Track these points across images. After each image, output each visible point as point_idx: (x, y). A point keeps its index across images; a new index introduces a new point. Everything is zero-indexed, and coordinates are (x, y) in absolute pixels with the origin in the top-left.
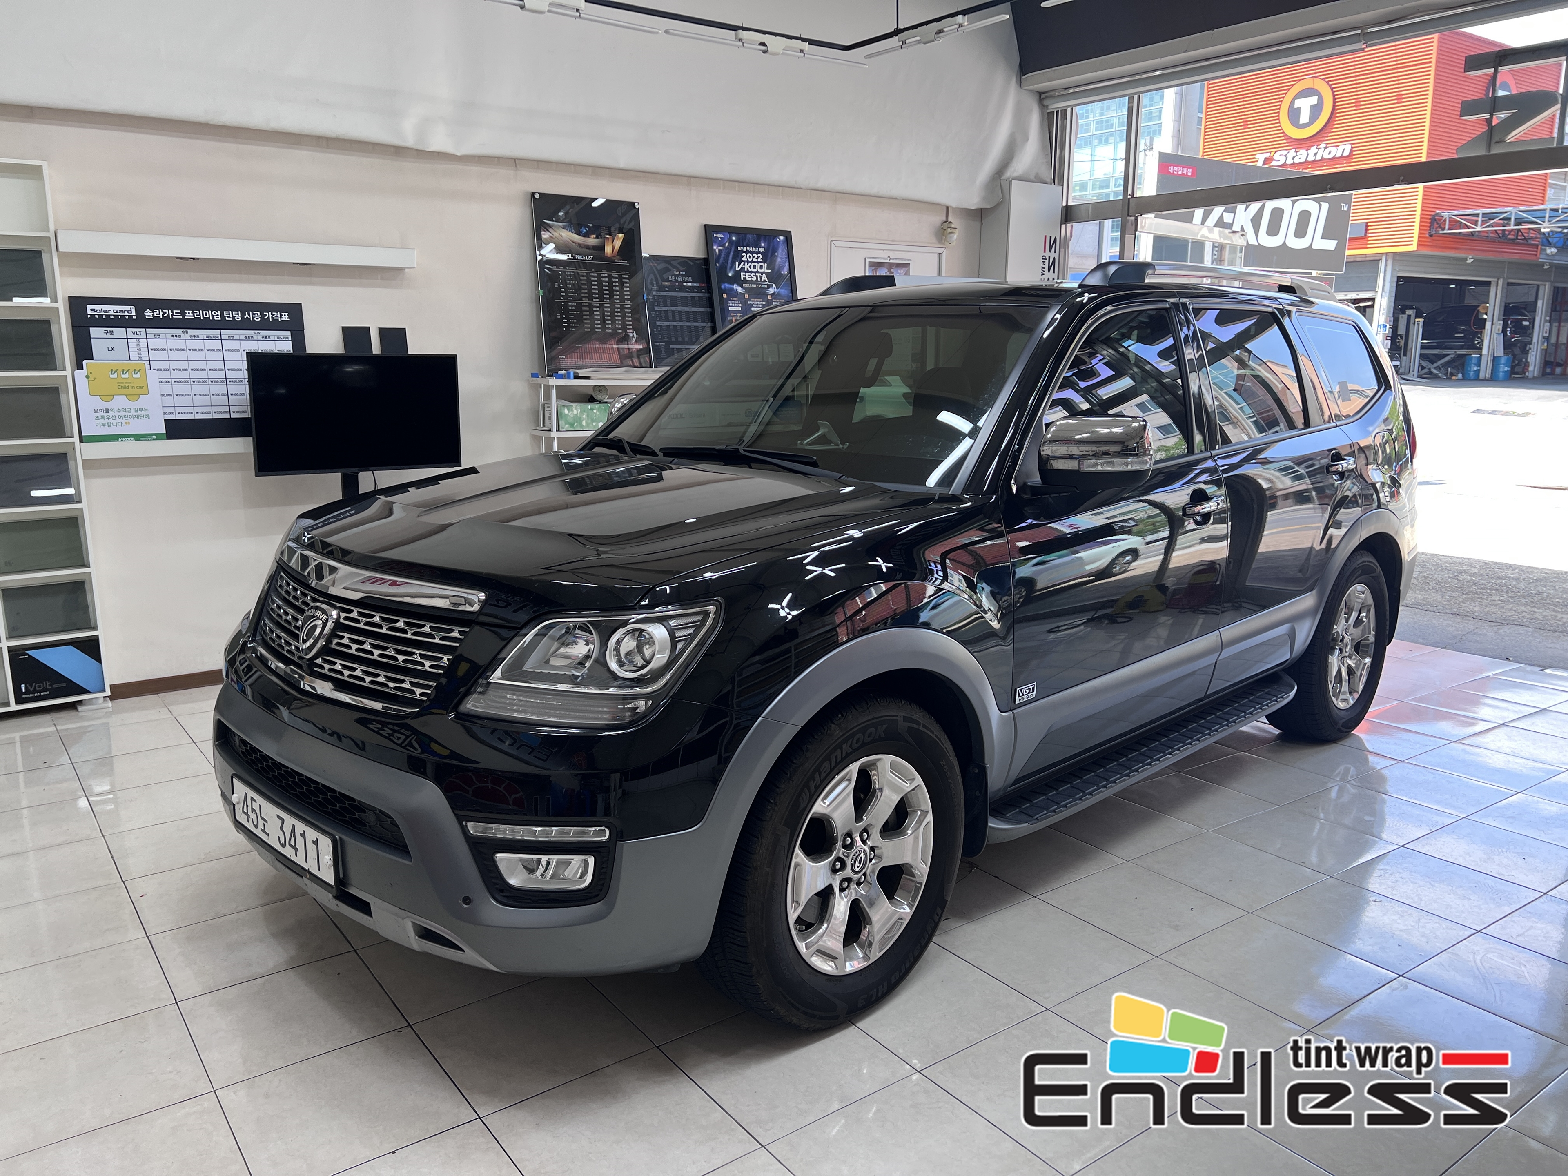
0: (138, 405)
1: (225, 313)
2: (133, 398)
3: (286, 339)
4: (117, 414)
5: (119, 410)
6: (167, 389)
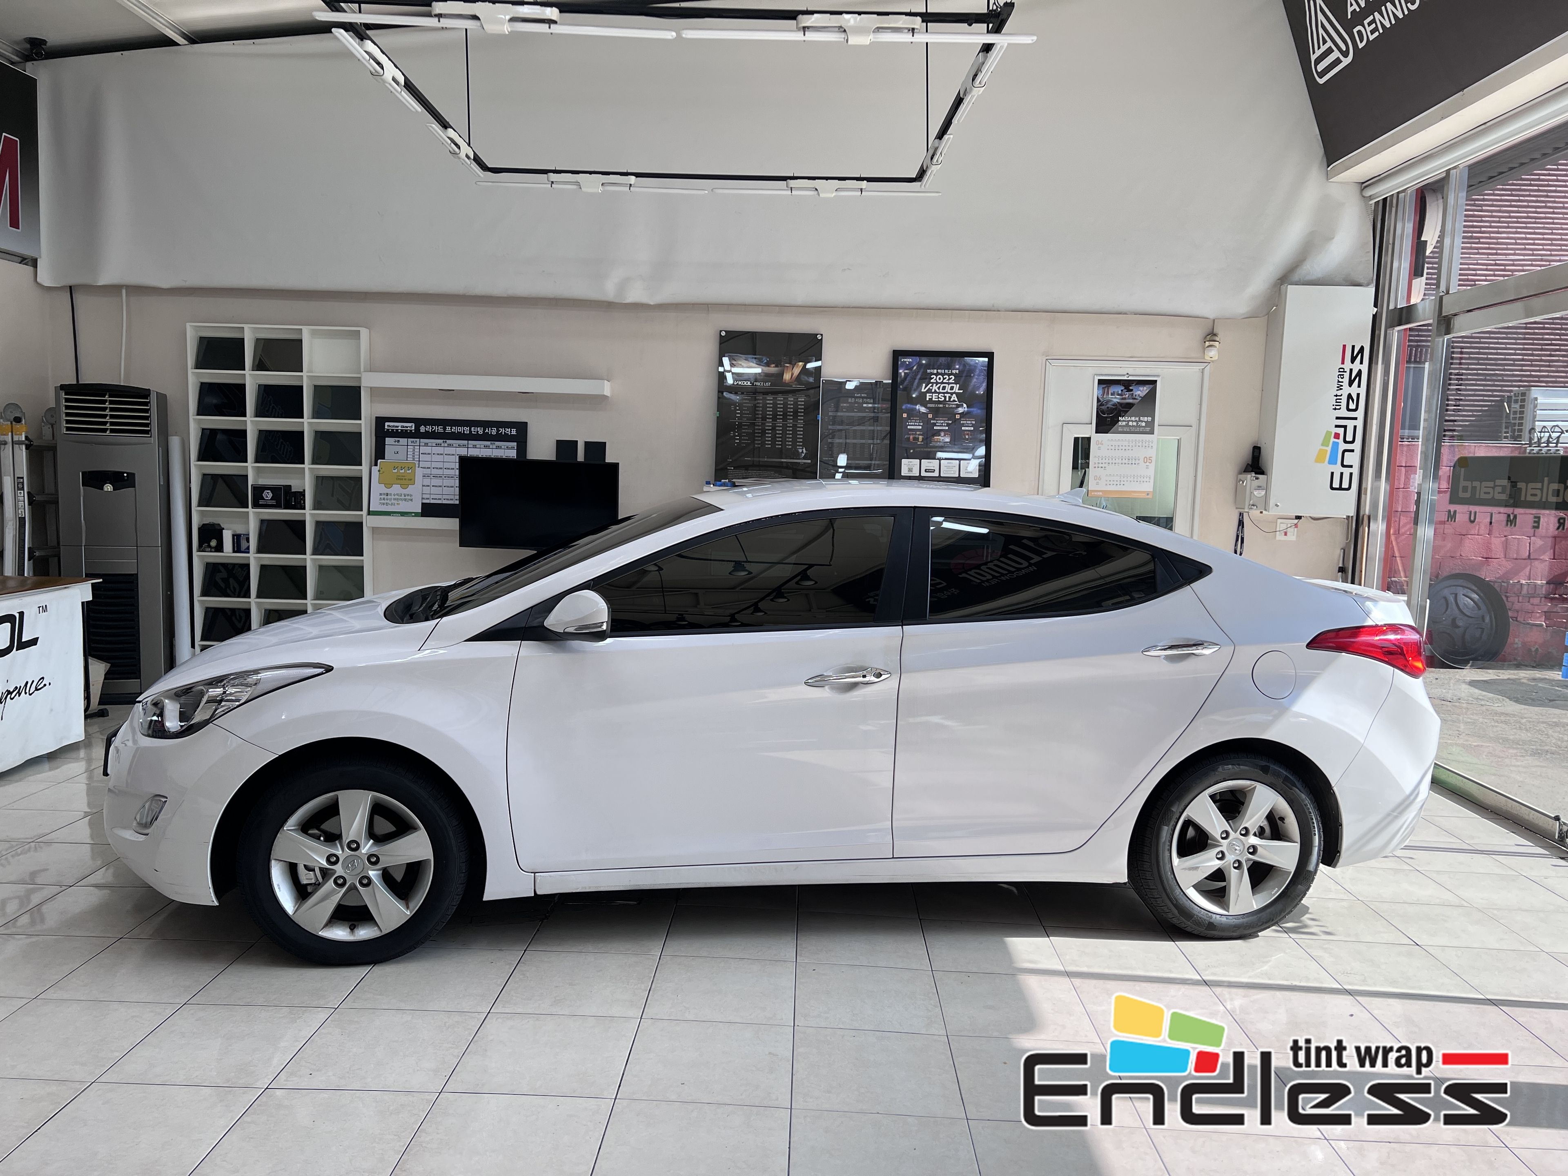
0: (407, 491)
1: (474, 429)
2: (405, 486)
3: (512, 447)
5: (395, 495)
6: (427, 482)
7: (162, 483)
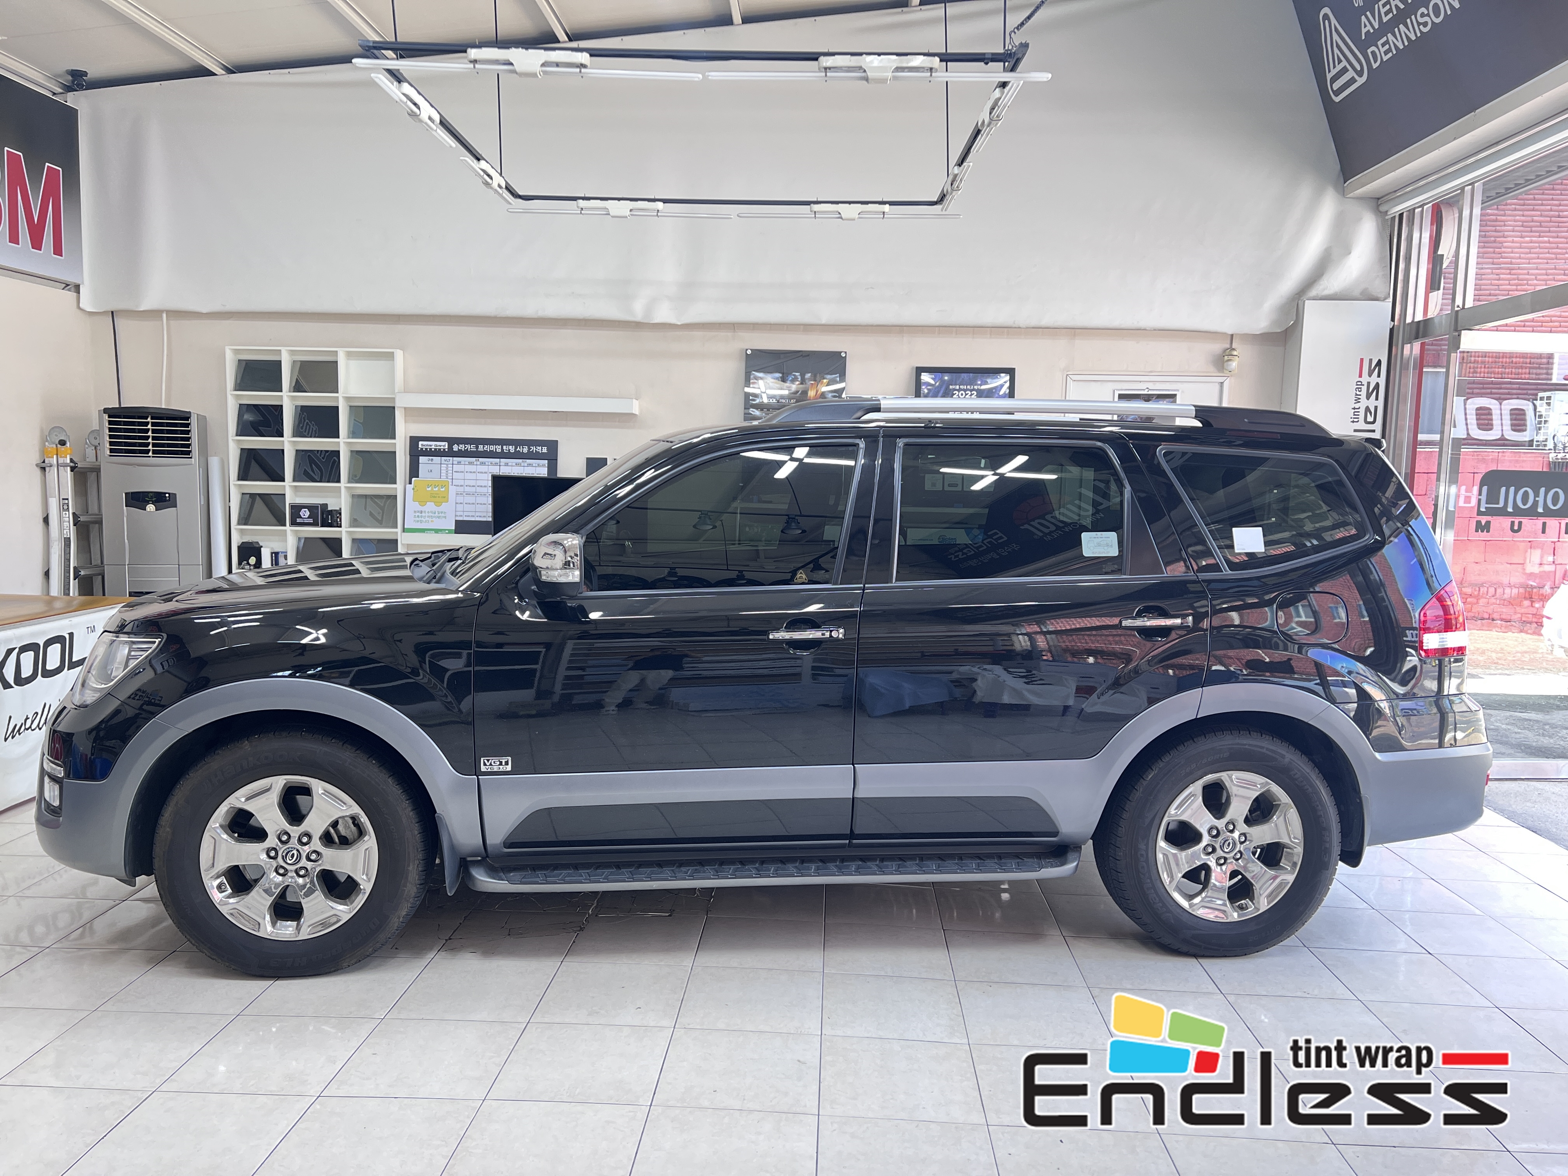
0: (441, 509)
1: (504, 447)
2: (438, 504)
3: (543, 466)
4: (427, 514)
5: (428, 512)
6: (460, 499)
7: (202, 503)
